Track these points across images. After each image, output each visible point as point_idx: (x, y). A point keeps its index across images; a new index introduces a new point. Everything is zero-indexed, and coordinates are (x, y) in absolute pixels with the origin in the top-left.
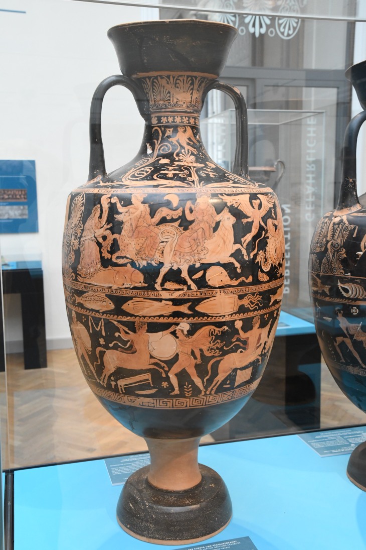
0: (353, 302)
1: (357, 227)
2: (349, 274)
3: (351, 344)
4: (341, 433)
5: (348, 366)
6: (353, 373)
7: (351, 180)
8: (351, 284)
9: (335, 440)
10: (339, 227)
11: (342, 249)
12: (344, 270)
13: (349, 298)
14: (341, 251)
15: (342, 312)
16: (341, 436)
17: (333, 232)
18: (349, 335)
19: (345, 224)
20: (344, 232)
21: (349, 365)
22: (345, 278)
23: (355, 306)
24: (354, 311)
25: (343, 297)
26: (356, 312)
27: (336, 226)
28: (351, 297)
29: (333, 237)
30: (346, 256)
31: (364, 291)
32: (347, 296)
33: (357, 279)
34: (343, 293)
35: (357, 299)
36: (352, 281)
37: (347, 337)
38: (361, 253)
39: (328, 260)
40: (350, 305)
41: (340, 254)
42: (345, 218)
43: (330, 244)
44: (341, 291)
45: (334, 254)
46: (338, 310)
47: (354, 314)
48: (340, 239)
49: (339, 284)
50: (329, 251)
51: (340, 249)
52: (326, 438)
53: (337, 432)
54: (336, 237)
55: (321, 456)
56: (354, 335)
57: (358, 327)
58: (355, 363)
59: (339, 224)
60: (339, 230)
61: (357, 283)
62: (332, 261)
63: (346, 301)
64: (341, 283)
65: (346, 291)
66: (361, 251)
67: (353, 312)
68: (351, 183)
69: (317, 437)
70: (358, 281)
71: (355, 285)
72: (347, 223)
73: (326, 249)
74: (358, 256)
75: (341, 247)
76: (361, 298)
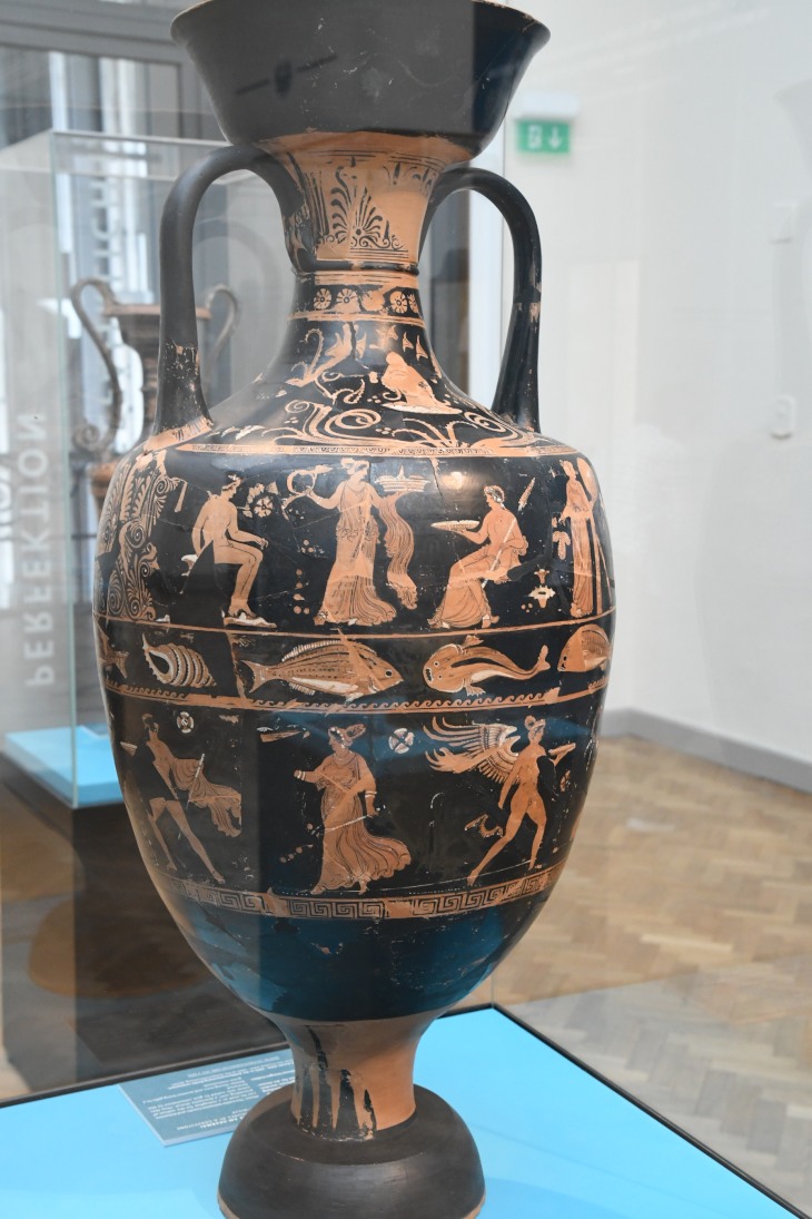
0: (180, 697)
1: (186, 484)
2: (167, 618)
3: (184, 818)
4: (248, 1068)
5: (184, 881)
6: (196, 899)
7: (180, 350)
8: (171, 645)
9: (224, 1089)
10: (144, 483)
11: (150, 547)
12: (154, 606)
13: (168, 688)
14: (147, 553)
15: (156, 725)
16: (244, 1076)
17: (132, 496)
18: (178, 791)
19: (159, 474)
20: (156, 497)
21: (187, 878)
22: (159, 629)
23: (185, 708)
24: (184, 722)
25: (155, 684)
26: (188, 727)
27: (141, 480)
28: (175, 683)
29: (131, 511)
30: (158, 568)
31: (205, 668)
32: (164, 682)
33: (186, 632)
34: (156, 672)
35: (188, 690)
36: (174, 638)
37: (172, 798)
38: (193, 558)
39: (119, 578)
40: (173, 707)
41: (145, 560)
42: (161, 458)
43: (123, 531)
44: (152, 666)
45: (132, 559)
46: (148, 720)
47: (184, 731)
48: (145, 517)
49: (146, 647)
50: (123, 550)
51: (144, 546)
52: (200, 1086)
53: (238, 1066)
54: (138, 511)
55: (164, 1143)
56: (188, 791)
57: (196, 768)
58: (198, 871)
59: (145, 474)
60: (144, 492)
61: (186, 643)
62: (128, 581)
63: (164, 696)
64: (150, 644)
65: (164, 667)
66: (194, 553)
67: (182, 727)
68: (182, 358)
69: (175, 1086)
70: (189, 636)
71: (182, 647)
72: (163, 470)
73: (117, 546)
74: (185, 564)
75: (148, 540)
76: (198, 686)
